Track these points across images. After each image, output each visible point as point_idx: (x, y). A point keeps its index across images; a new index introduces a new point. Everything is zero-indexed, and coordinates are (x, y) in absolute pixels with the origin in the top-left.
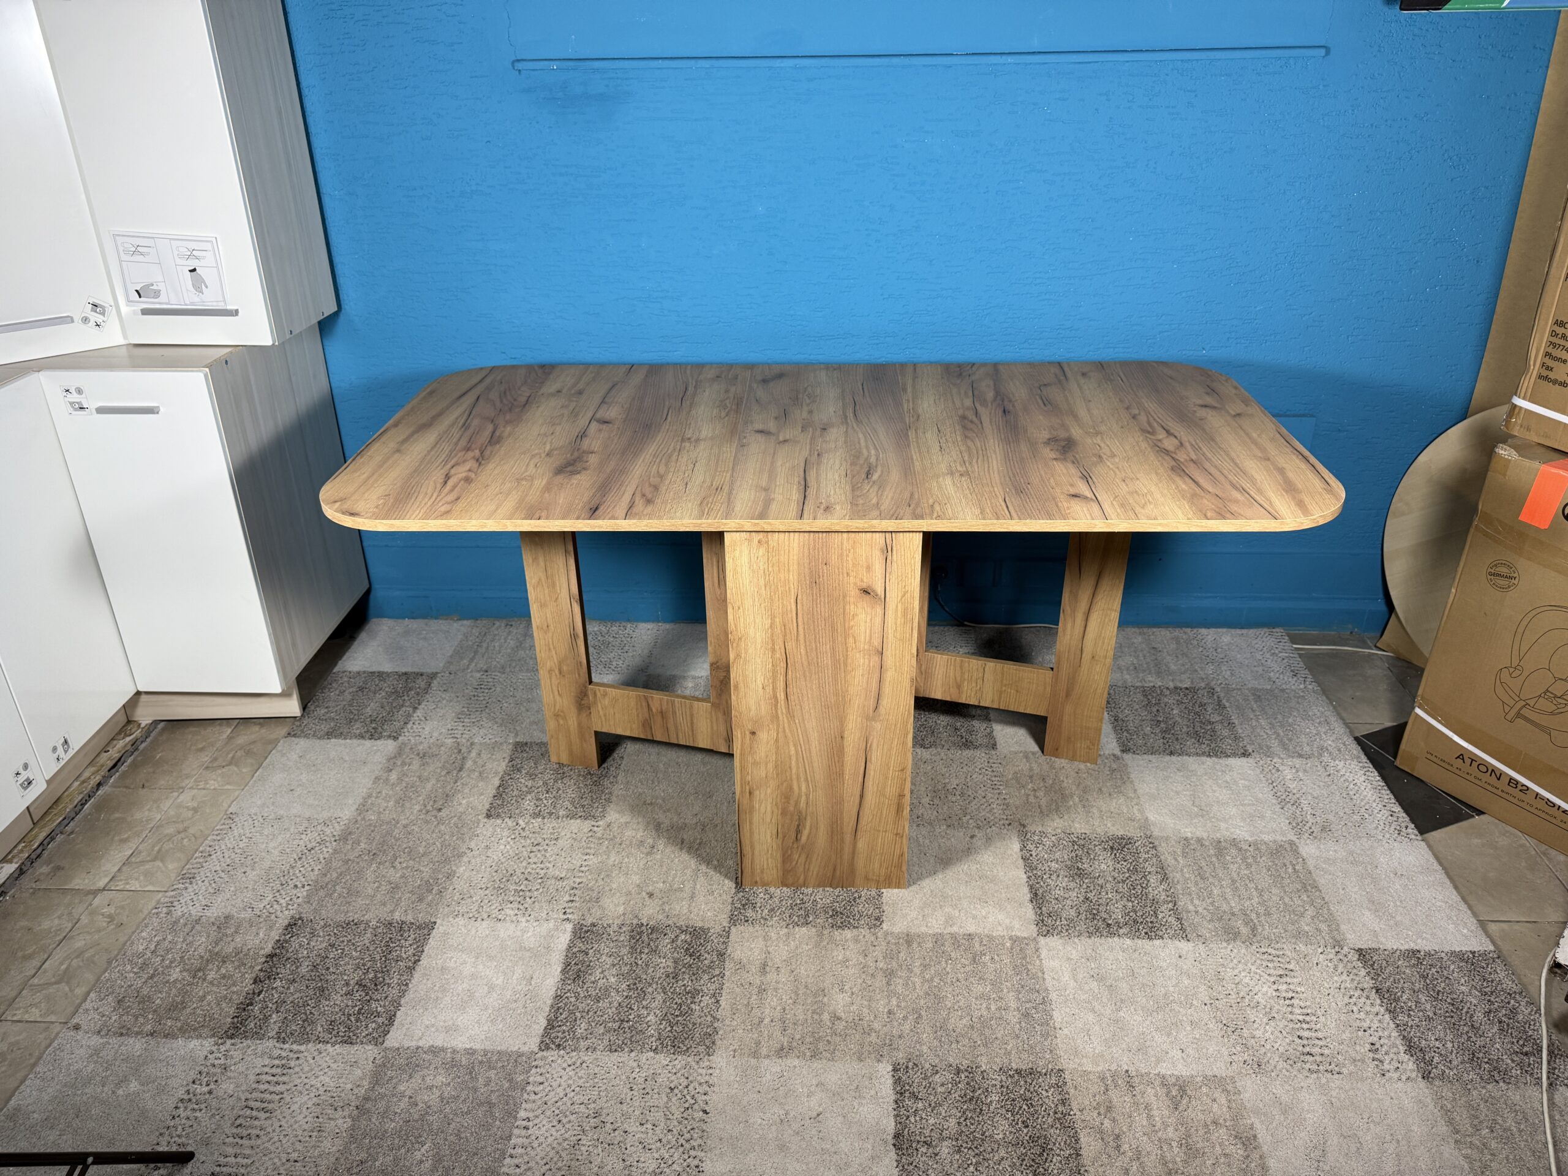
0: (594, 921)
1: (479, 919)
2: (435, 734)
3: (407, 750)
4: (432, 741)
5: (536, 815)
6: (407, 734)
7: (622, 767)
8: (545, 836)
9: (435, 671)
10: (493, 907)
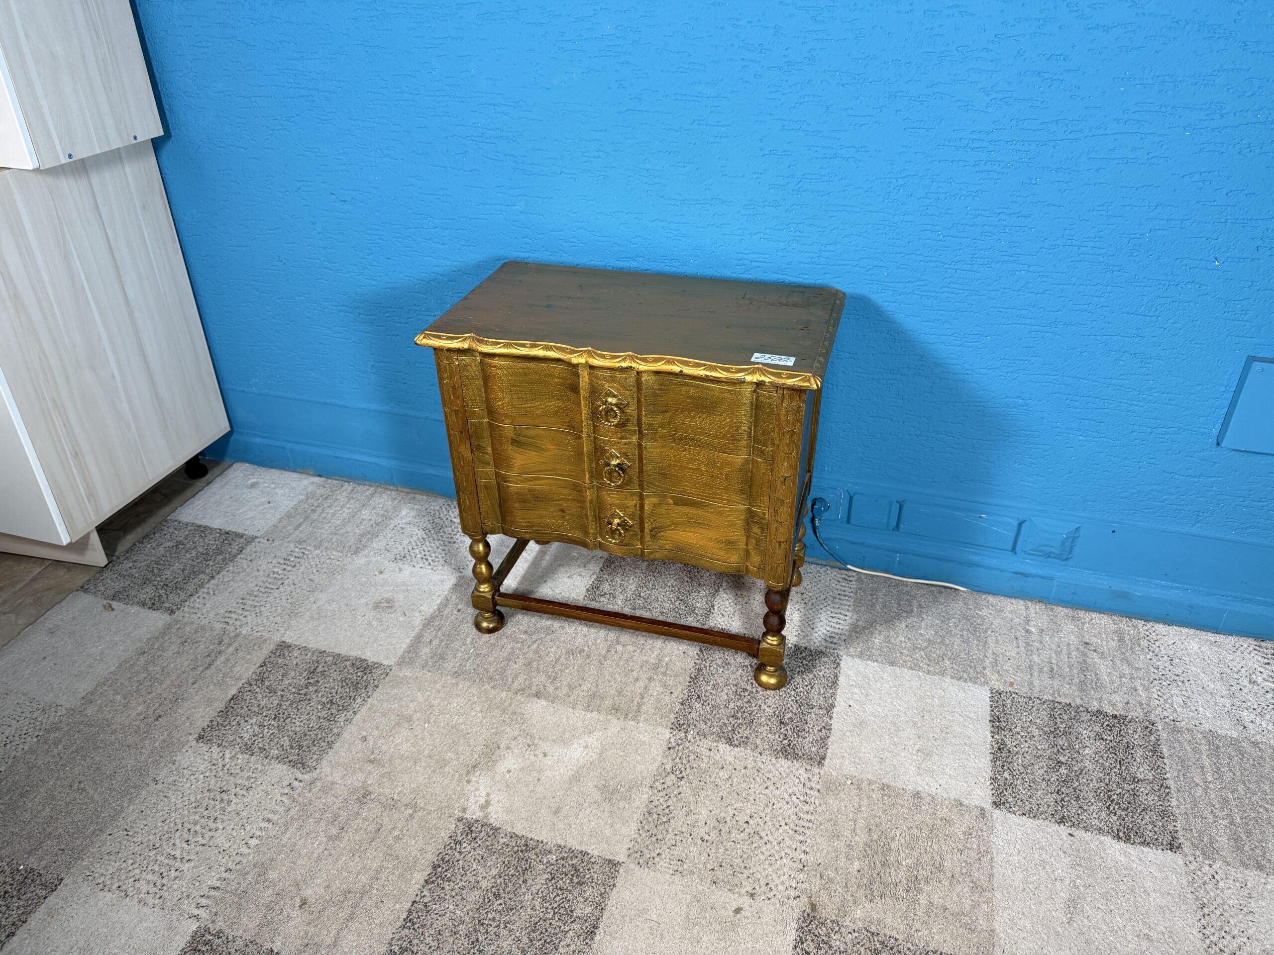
0: (224, 927)
1: (106, 889)
2: (211, 615)
3: (174, 631)
4: (202, 623)
5: (248, 749)
6: (186, 609)
7: (370, 700)
8: (239, 782)
9: (255, 534)
10: (131, 874)
